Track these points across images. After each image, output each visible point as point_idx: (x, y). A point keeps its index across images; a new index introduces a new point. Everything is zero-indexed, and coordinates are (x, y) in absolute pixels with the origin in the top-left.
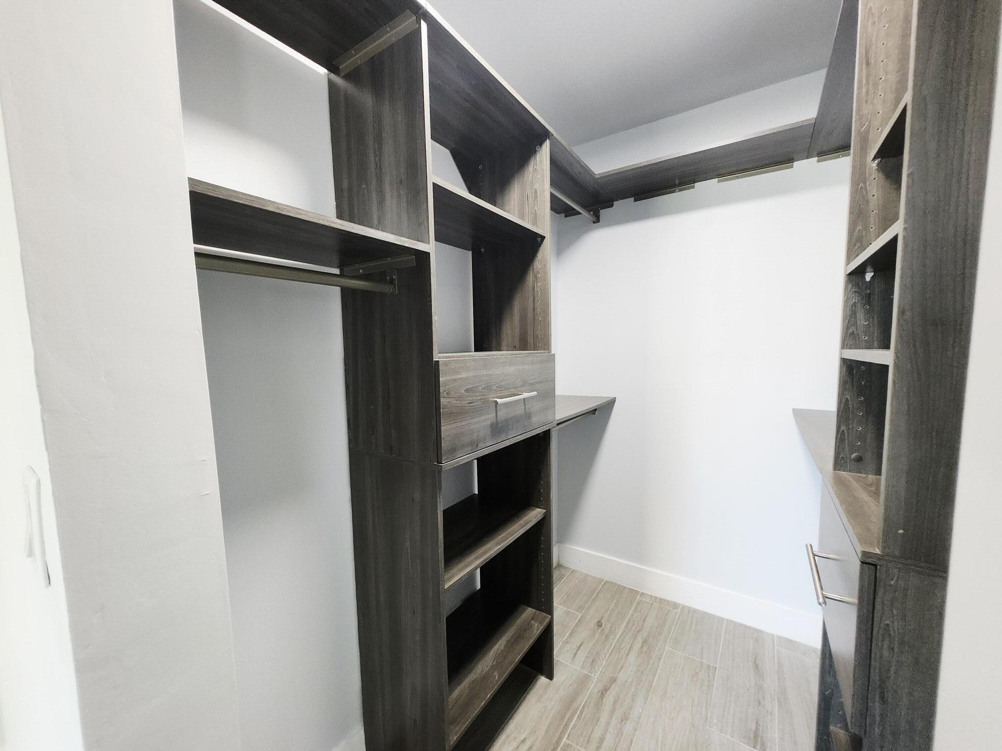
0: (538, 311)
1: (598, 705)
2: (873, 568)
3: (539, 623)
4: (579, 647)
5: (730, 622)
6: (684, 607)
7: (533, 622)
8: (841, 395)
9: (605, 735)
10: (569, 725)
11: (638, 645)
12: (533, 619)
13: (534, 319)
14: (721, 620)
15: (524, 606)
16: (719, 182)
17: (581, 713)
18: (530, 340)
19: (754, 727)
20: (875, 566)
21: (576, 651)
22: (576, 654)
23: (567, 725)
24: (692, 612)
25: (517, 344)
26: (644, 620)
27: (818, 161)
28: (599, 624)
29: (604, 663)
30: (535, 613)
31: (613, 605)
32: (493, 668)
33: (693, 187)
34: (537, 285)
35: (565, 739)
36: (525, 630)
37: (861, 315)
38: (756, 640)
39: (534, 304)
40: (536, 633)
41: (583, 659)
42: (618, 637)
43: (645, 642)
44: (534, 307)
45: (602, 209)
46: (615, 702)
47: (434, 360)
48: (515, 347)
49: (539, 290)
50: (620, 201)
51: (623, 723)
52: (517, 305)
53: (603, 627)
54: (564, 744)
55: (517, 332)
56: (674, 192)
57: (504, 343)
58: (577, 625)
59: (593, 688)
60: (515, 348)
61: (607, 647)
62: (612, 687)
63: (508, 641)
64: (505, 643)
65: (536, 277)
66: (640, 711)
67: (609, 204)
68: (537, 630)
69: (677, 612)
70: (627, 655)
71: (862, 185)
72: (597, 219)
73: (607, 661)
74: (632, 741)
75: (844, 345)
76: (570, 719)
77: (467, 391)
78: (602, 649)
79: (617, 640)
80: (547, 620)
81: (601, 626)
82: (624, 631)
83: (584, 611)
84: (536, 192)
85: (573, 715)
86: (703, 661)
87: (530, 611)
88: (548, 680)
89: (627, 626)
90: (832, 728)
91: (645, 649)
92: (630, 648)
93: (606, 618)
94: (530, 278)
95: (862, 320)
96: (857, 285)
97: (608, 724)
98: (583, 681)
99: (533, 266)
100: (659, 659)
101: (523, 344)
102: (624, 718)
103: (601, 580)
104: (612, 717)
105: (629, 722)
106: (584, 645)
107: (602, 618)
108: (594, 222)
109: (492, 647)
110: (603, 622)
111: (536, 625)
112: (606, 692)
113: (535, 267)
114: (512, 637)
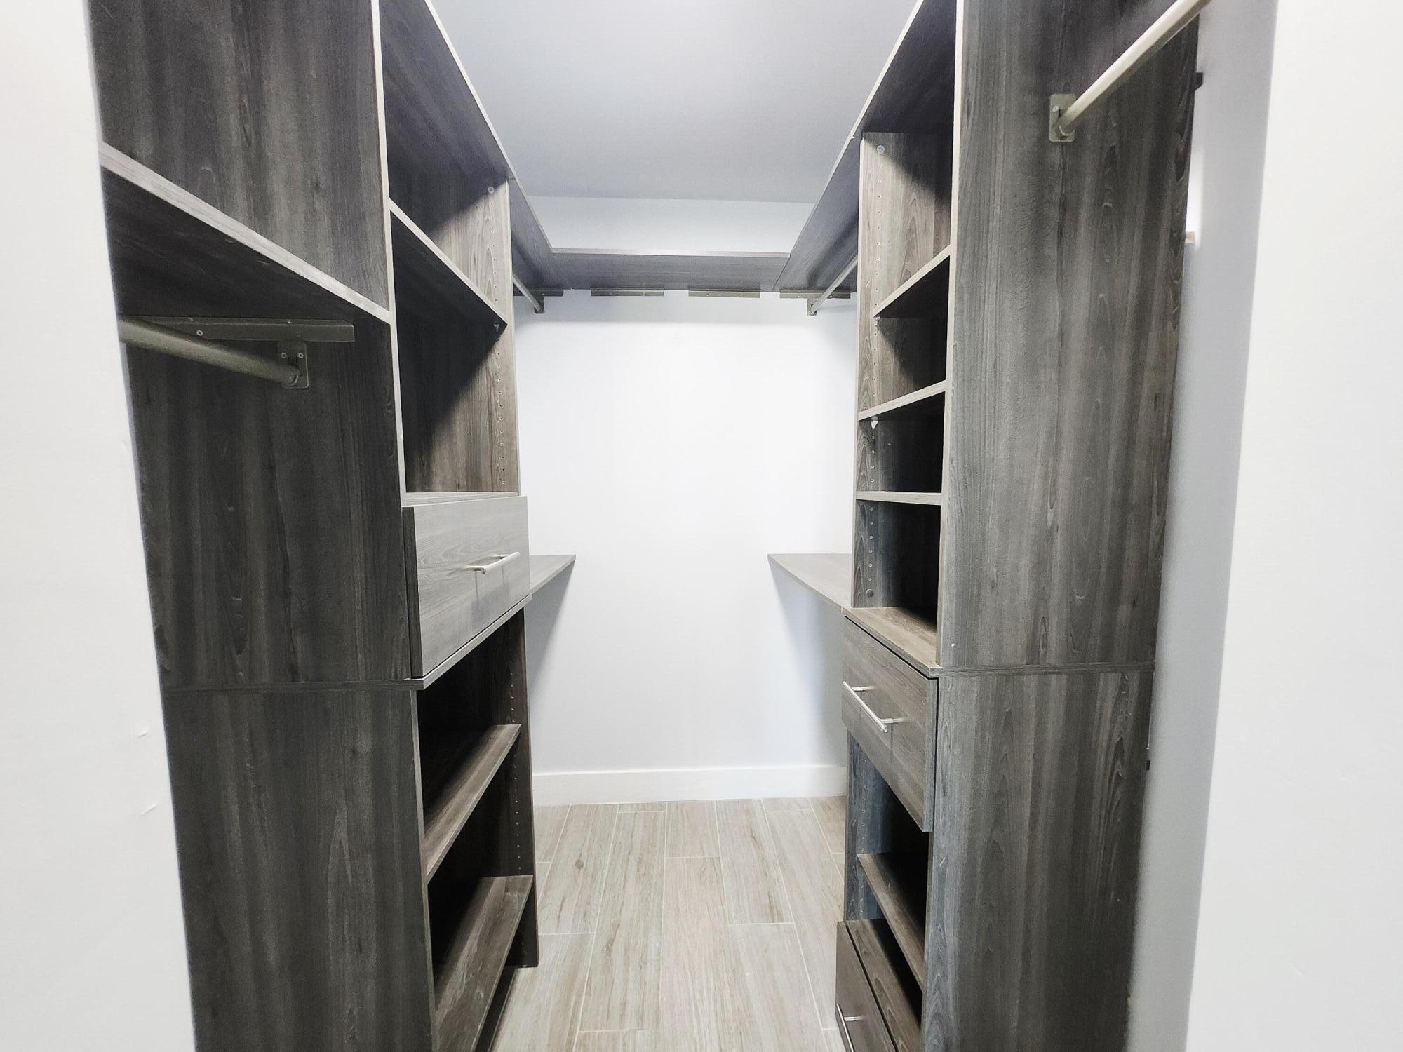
0: (498, 433)
1: (607, 966)
2: (936, 680)
3: (519, 892)
4: (562, 905)
5: (718, 802)
6: (670, 804)
7: (509, 894)
8: (857, 535)
9: (626, 996)
10: (578, 1011)
11: (633, 868)
12: (507, 890)
13: (492, 444)
14: (710, 803)
15: (486, 878)
16: (690, 294)
17: (589, 985)
18: (485, 474)
19: (767, 901)
20: (938, 679)
21: (558, 912)
22: (559, 918)
23: (575, 1014)
24: (681, 806)
25: (463, 483)
26: (632, 836)
27: (781, 297)
28: (579, 864)
29: (599, 911)
30: (508, 880)
31: (590, 833)
32: (471, 986)
33: (663, 295)
34: (495, 394)
35: (578, 1031)
36: (502, 910)
37: (869, 459)
38: (747, 812)
39: (490, 422)
40: (520, 907)
41: (572, 917)
42: (607, 870)
43: (640, 862)
44: (490, 428)
45: (548, 295)
46: (626, 951)
47: (402, 506)
48: (459, 486)
49: (498, 401)
50: (573, 291)
51: (643, 970)
52: (460, 421)
53: (585, 866)
54: (579, 1037)
55: (461, 462)
56: (640, 294)
57: (437, 480)
58: (550, 877)
59: (595, 946)
60: (458, 488)
61: (597, 889)
62: (618, 935)
63: (480, 939)
64: (476, 941)
65: (493, 383)
66: (657, 945)
67: (557, 290)
68: (520, 902)
69: (665, 813)
70: (624, 887)
71: (867, 337)
72: (540, 309)
73: (602, 906)
74: (658, 985)
75: (858, 488)
76: (577, 1003)
77: (446, 555)
78: (592, 895)
79: (607, 875)
80: (529, 884)
81: (582, 866)
82: (612, 860)
83: (554, 856)
84: (489, 254)
85: (580, 996)
86: (705, 856)
87: (499, 882)
88: (532, 969)
89: (614, 852)
90: (858, 855)
91: (642, 870)
92: (625, 877)
93: (585, 853)
94: (482, 382)
95: (870, 465)
96: (865, 431)
97: (626, 981)
98: (580, 945)
99: (487, 365)
100: (661, 875)
101: (474, 482)
102: (643, 963)
103: (565, 807)
104: (628, 970)
105: (649, 964)
106: (566, 900)
107: (581, 855)
108: (536, 312)
109: (456, 960)
110: (584, 860)
111: (516, 895)
112: (611, 945)
113: (490, 366)
114: (484, 928)
